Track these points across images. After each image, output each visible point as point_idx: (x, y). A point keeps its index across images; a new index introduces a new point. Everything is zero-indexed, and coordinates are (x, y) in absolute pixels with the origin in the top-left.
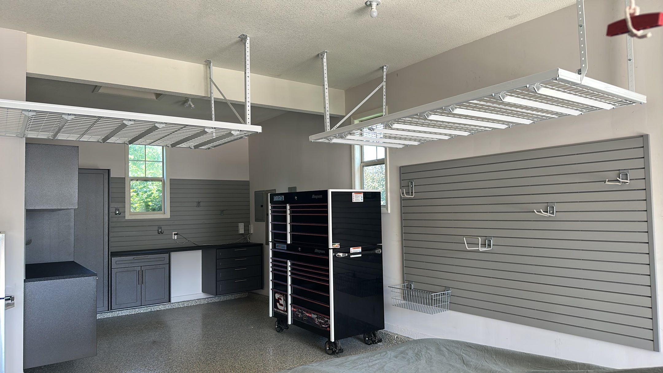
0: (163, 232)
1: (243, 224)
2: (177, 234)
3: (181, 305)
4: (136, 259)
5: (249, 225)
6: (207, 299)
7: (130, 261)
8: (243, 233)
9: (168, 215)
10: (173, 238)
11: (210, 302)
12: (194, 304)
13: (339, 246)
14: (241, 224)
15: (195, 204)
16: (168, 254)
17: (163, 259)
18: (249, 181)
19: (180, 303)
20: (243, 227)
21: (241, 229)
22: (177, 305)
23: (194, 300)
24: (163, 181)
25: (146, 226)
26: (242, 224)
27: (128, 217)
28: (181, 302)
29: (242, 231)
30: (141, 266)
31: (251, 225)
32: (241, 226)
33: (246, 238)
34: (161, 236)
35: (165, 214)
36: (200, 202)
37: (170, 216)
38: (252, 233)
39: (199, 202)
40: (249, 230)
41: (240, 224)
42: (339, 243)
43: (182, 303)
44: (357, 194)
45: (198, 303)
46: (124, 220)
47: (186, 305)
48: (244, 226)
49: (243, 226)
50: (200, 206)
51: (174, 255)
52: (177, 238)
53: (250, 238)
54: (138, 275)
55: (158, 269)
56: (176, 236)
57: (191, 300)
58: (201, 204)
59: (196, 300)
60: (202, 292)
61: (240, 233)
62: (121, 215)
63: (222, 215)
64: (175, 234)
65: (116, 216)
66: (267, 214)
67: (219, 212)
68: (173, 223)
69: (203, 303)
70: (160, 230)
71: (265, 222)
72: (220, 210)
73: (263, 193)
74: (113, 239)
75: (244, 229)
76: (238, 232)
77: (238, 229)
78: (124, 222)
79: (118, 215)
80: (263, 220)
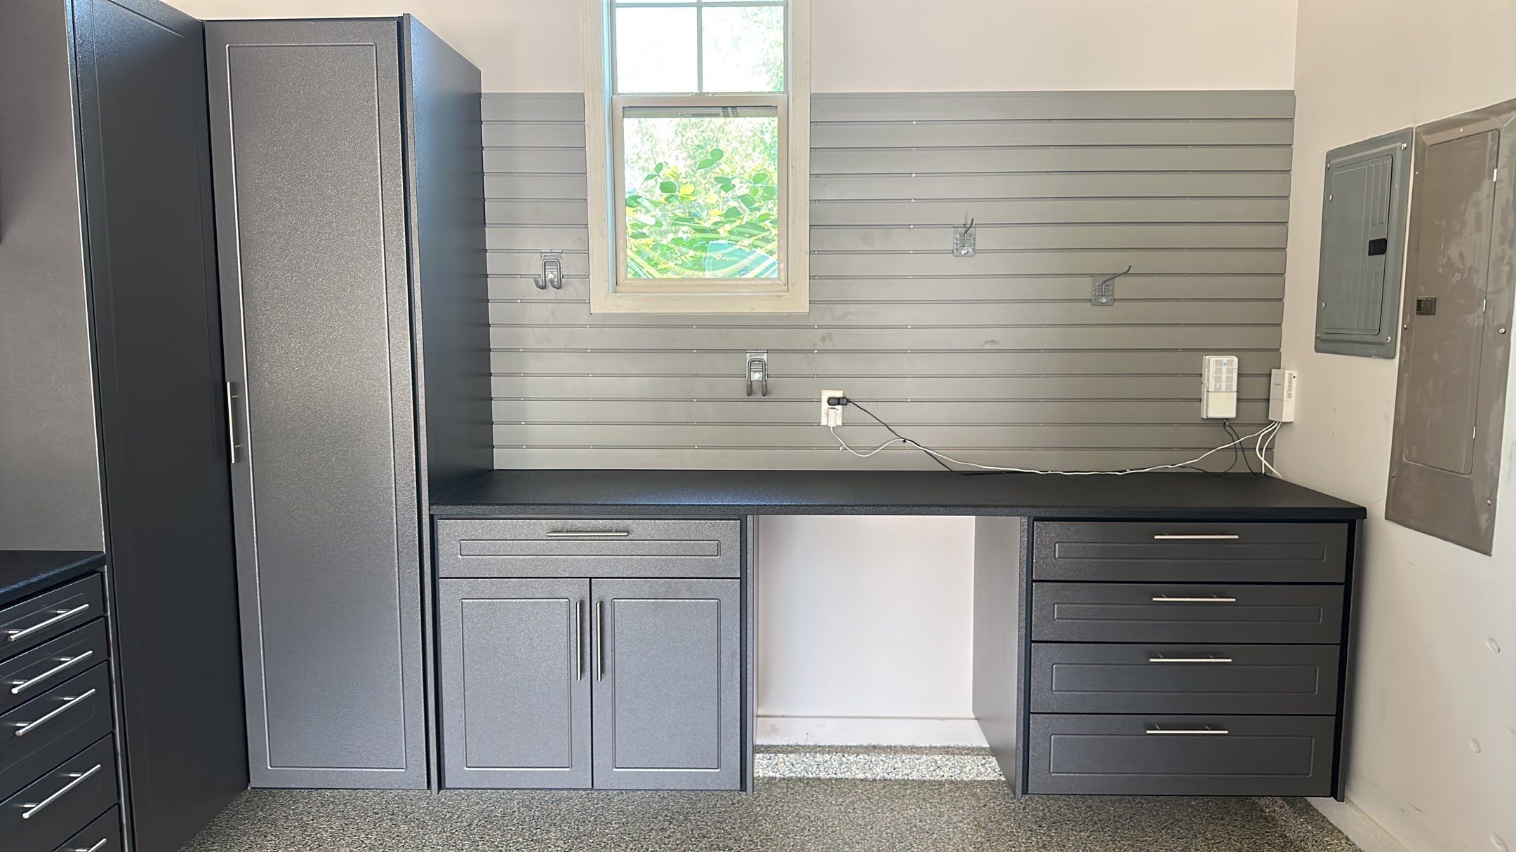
0: (774, 385)
1: (1236, 359)
2: (843, 401)
4: (562, 540)
5: (1274, 371)
7: (529, 547)
8: (1232, 414)
9: (797, 300)
10: (824, 422)
12: (920, 769)
14: (1218, 363)
15: (948, 238)
16: (738, 523)
17: (712, 548)
18: (1291, 94)
20: (1229, 379)
21: (1218, 391)
23: (928, 750)
24: (780, 110)
26: (1225, 359)
27: (603, 301)
29: (1221, 403)
30: (591, 578)
31: (1287, 372)
32: (1219, 371)
33: (1247, 448)
34: (759, 409)
35: (786, 291)
36: (979, 226)
37: (810, 302)
38: (1287, 419)
39: (968, 229)
40: (1268, 400)
41: (1213, 359)
45: (946, 774)
46: (584, 319)
47: (879, 773)
48: (1239, 375)
49: (1230, 371)
50: (977, 252)
52: (845, 424)
53: (1270, 449)
54: (576, 623)
55: (682, 603)
56: (837, 412)
58: (983, 238)
60: (967, 713)
61: (1212, 414)
62: (569, 292)
63: (1103, 304)
64: (833, 402)
65: (544, 294)
66: (1419, 302)
67: (1086, 287)
68: (824, 339)
69: (971, 777)
70: (756, 376)
71: (1393, 357)
72: (1092, 275)
73: (1395, 149)
74: (534, 410)
75: (1235, 394)
76: (1199, 410)
77: (1200, 391)
78: (584, 326)
79: (551, 293)
80: (1382, 344)
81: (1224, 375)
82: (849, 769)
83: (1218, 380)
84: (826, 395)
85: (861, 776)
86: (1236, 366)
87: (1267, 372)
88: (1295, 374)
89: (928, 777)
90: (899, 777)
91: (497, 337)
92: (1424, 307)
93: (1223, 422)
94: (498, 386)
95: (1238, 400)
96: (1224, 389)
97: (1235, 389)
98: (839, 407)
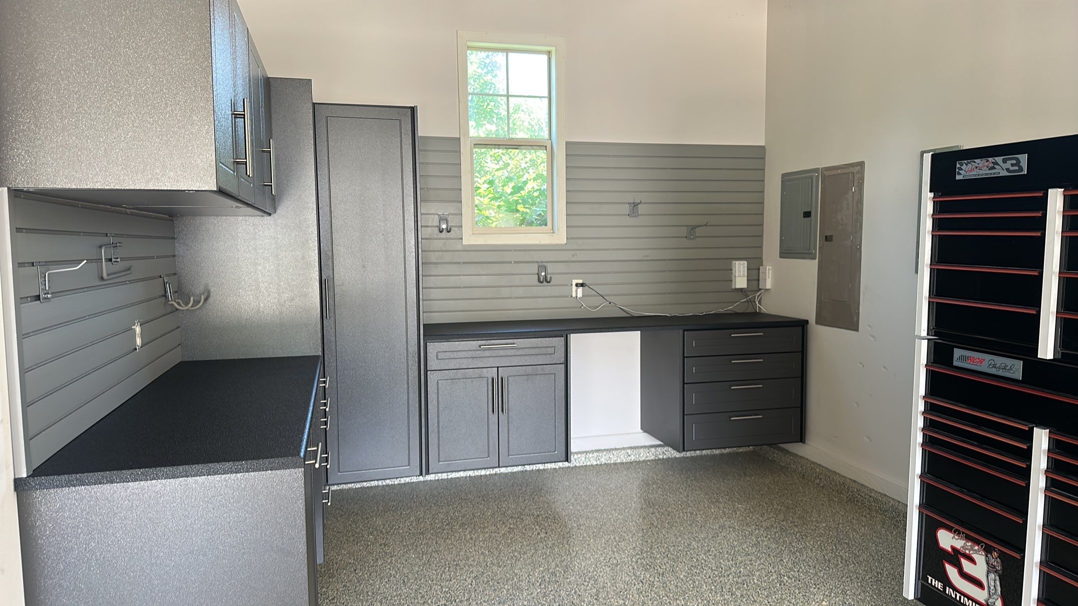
0: (551, 278)
1: (746, 262)
2: (582, 285)
3: (592, 459)
4: (485, 350)
5: (761, 267)
6: (653, 450)
7: (470, 354)
8: (746, 286)
9: (560, 238)
10: (574, 295)
11: (661, 457)
12: (622, 458)
14: (739, 264)
15: (626, 209)
16: (563, 338)
17: (551, 350)
18: (763, 147)
19: (591, 455)
20: (744, 271)
21: (739, 276)
22: (583, 459)
23: (624, 449)
24: (549, 147)
25: (511, 262)
26: (742, 262)
27: (469, 239)
28: (592, 452)
29: (741, 281)
30: (498, 367)
31: (767, 268)
32: (740, 267)
33: (752, 301)
34: (546, 290)
35: (553, 233)
36: (640, 203)
37: (567, 238)
38: (767, 288)
39: (635, 205)
40: (758, 280)
41: (737, 263)
43: (595, 454)
45: (633, 458)
46: (459, 247)
47: (603, 461)
48: (748, 269)
49: (744, 268)
50: (638, 215)
51: (576, 339)
52: (583, 296)
53: (760, 303)
54: (490, 388)
55: (538, 377)
56: (580, 290)
58: (641, 209)
59: (629, 451)
60: (641, 431)
61: (738, 286)
62: (452, 234)
63: (691, 239)
64: (578, 285)
65: (441, 235)
66: (826, 237)
67: (684, 231)
68: (573, 255)
69: (643, 459)
70: (543, 274)
71: (815, 259)
72: (686, 226)
73: (812, 176)
75: (746, 278)
76: (731, 285)
77: (731, 277)
78: (459, 251)
79: (444, 234)
80: (811, 254)
81: (742, 269)
82: (589, 460)
83: (739, 271)
84: (575, 282)
85: (595, 463)
86: (746, 265)
87: (758, 268)
88: (770, 268)
89: (624, 461)
90: (612, 462)
92: (828, 239)
93: (741, 290)
95: (748, 280)
96: (742, 275)
97: (746, 275)
98: (581, 288)
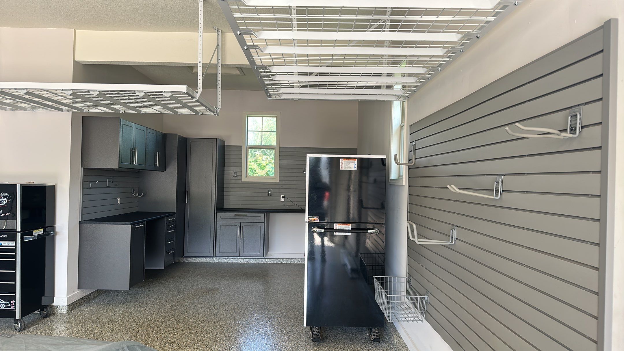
0: (272, 194)
2: (284, 197)
3: (284, 261)
4: (236, 216)
7: (231, 217)
9: (276, 180)
10: (281, 201)
13: (318, 220)
15: (302, 171)
16: (264, 214)
17: (260, 218)
18: (357, 149)
24: (276, 149)
25: (258, 188)
27: (244, 179)
30: (241, 222)
34: (270, 198)
37: (279, 180)
42: (318, 217)
44: (348, 160)
46: (240, 182)
47: (289, 262)
52: (284, 201)
54: (238, 229)
56: (283, 199)
57: (294, 259)
62: (238, 178)
64: (282, 197)
65: (234, 178)
68: (281, 186)
70: (270, 193)
74: (231, 198)
78: (240, 184)
79: (235, 178)
91: (225, 185)
94: (225, 194)
